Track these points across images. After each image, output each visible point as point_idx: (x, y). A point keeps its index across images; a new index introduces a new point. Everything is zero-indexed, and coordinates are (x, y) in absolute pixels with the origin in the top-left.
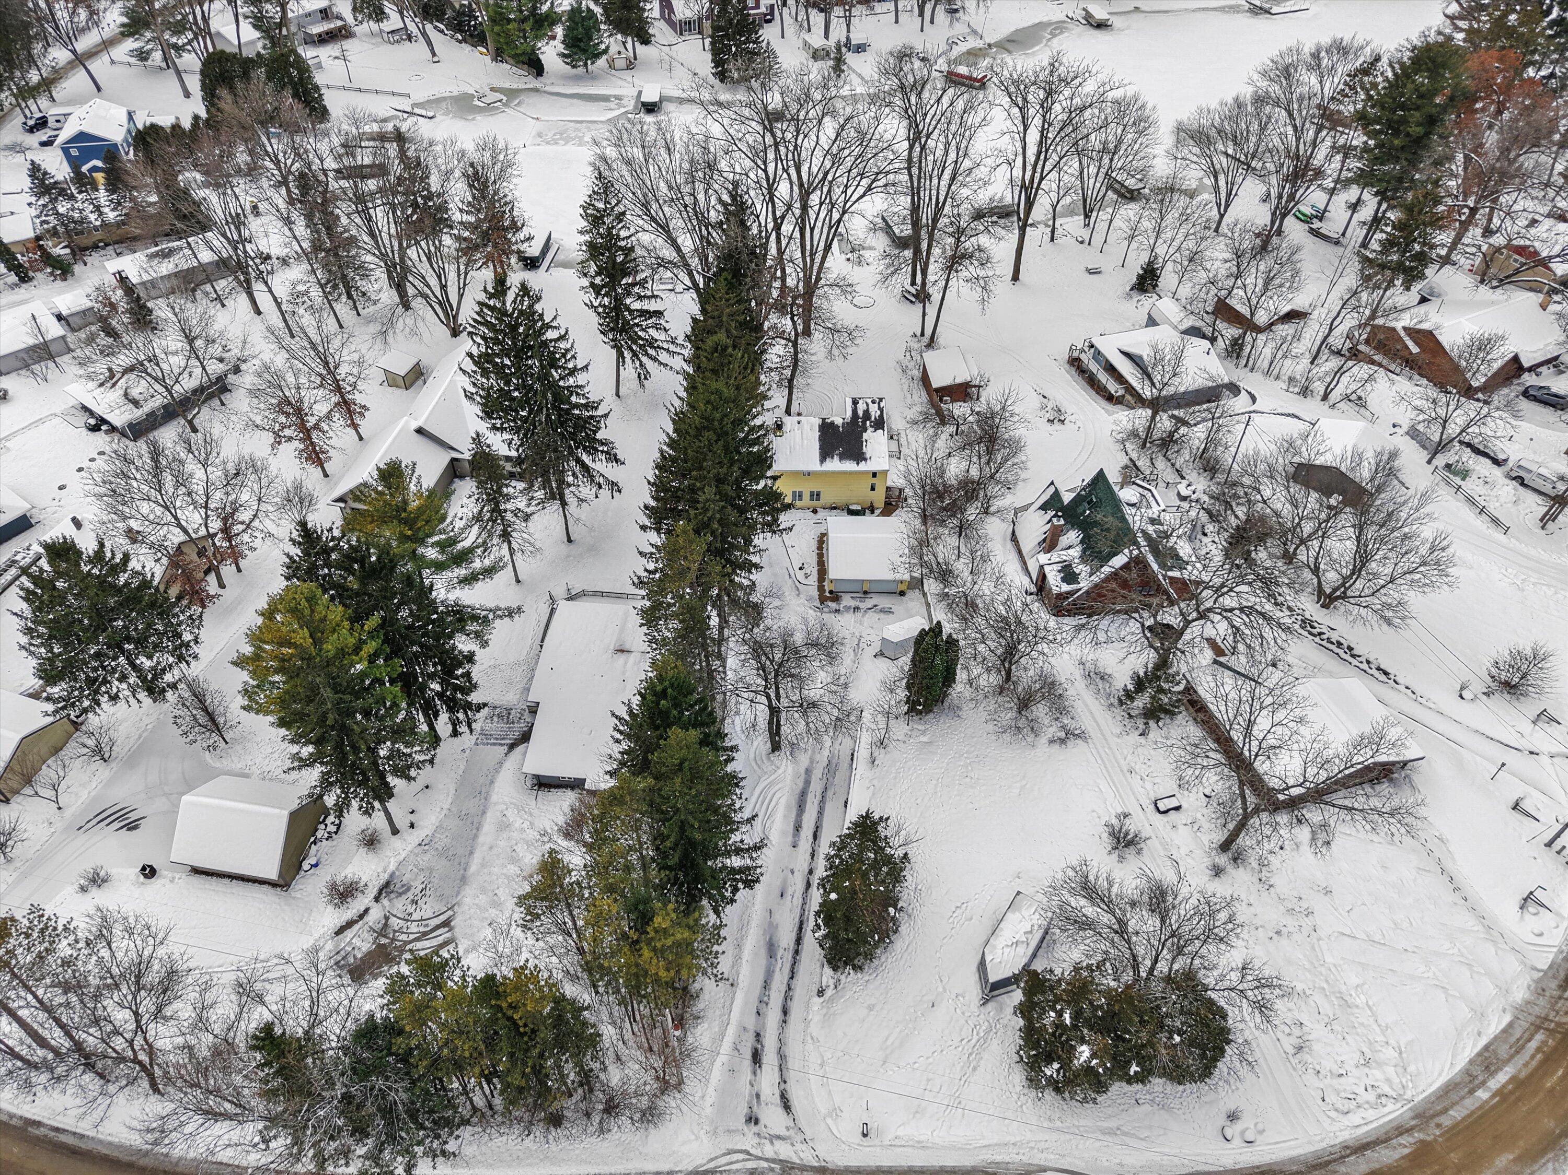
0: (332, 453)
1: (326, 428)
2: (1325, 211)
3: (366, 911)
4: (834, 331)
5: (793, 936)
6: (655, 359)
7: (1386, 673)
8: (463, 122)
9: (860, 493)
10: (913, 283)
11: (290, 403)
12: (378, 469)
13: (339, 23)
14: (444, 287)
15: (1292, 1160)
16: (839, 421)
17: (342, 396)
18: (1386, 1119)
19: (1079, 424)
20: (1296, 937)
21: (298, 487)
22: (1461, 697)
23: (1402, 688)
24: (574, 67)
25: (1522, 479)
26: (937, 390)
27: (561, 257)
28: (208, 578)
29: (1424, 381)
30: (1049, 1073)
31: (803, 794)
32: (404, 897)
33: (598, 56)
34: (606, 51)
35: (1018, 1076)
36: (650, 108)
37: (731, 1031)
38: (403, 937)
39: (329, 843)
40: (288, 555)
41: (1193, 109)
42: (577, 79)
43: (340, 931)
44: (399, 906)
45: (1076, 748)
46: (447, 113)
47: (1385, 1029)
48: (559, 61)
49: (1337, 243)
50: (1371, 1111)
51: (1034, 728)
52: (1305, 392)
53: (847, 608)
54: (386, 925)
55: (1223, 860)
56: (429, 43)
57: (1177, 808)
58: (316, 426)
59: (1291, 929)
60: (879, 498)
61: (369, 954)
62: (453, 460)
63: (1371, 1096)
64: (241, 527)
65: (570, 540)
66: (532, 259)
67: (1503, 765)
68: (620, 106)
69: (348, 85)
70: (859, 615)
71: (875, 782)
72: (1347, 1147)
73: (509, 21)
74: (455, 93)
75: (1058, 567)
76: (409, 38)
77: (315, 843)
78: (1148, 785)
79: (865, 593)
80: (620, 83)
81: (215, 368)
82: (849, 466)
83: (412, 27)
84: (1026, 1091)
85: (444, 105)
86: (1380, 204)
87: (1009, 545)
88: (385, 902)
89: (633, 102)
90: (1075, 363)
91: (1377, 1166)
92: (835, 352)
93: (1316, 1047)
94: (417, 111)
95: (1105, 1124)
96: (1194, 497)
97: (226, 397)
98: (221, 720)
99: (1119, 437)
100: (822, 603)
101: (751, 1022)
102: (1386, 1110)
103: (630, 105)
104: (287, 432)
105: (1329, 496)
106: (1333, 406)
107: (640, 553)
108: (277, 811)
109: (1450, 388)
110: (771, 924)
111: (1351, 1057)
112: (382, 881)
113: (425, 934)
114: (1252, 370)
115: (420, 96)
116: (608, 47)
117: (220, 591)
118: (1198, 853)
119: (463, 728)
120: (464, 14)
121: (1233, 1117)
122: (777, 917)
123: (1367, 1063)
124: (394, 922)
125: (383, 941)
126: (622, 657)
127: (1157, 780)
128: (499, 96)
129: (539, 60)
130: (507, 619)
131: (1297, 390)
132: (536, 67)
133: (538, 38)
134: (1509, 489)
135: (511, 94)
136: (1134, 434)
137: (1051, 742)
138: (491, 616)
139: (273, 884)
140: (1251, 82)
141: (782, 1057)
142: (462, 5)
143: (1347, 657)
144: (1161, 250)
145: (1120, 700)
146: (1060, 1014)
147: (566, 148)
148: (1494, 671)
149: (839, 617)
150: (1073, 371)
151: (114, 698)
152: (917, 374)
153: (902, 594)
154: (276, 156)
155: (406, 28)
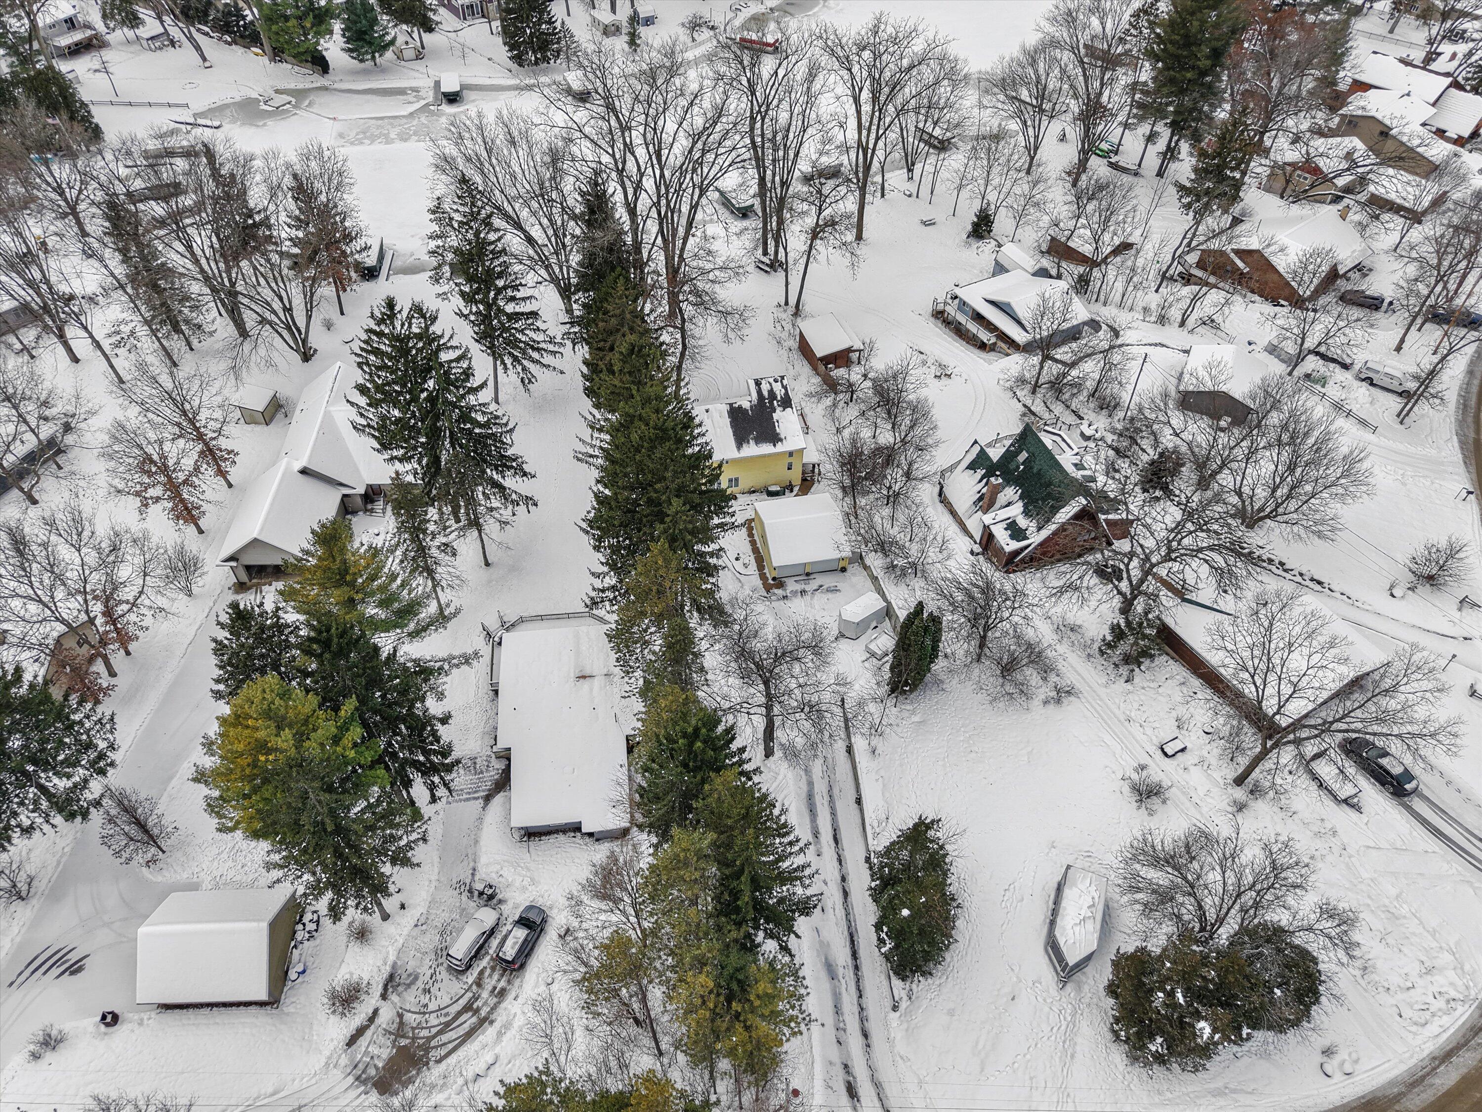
0: (205, 507)
1: (197, 482)
2: (1119, 144)
3: (376, 1012)
4: (725, 314)
5: (848, 951)
6: (537, 362)
7: (1319, 583)
8: (253, 130)
9: (779, 474)
10: (765, 253)
11: (152, 462)
12: (313, 532)
13: (89, 33)
14: (288, 310)
15: (1392, 1083)
16: (746, 405)
17: (206, 444)
18: (1460, 1022)
19: (964, 376)
20: (1330, 858)
21: (181, 552)
22: (1392, 595)
23: (1338, 595)
24: (362, 61)
25: (1371, 379)
26: (822, 359)
27: (398, 263)
28: (94, 668)
29: (1256, 298)
30: (1153, 1049)
31: (810, 797)
32: (414, 987)
33: (385, 47)
34: (392, 42)
35: (1118, 1056)
36: (452, 98)
37: (818, 1068)
38: (425, 1033)
39: (312, 943)
40: (215, 640)
41: (996, 59)
42: (366, 72)
43: (352, 1041)
44: (411, 999)
45: (1071, 705)
46: (234, 121)
47: (1433, 933)
48: (345, 57)
49: (1136, 174)
50: (1445, 1018)
51: (1024, 692)
52: (1162, 320)
53: (794, 593)
54: (401, 1024)
55: (1239, 794)
56: (198, 48)
57: (1183, 750)
58: (185, 482)
59: (1324, 852)
60: (796, 476)
61: (391, 1059)
62: (345, 496)
63: (1440, 1003)
64: (125, 607)
65: (487, 564)
66: (368, 269)
67: (1454, 656)
68: (419, 98)
69: (115, 99)
70: (807, 598)
71: (882, 773)
72: (1434, 1058)
73: (287, 18)
74: (238, 99)
75: (1004, 525)
76: (173, 43)
77: (295, 947)
78: (1149, 731)
79: (808, 574)
80: (416, 74)
81: (46, 431)
82: (767, 449)
83: (175, 32)
84: (1129, 1069)
85: (228, 112)
86: (1172, 135)
87: (940, 507)
88: (394, 998)
89: (431, 94)
90: (939, 315)
91: (1464, 1070)
92: (731, 335)
93: (1379, 964)
94: (200, 121)
95: (1212, 1086)
96: (1098, 436)
97: (60, 459)
98: (156, 831)
99: (1008, 384)
100: (768, 591)
101: (834, 1054)
102: (1458, 1013)
103: (430, 96)
104: (151, 492)
105: (1219, 419)
106: (1191, 331)
107: (593, 574)
108: (254, 924)
109: (1282, 302)
110: (821, 943)
111: (1414, 969)
112: (385, 975)
113: (447, 1024)
114: (1105, 304)
115: (200, 104)
116: (395, 38)
117: (113, 681)
118: (1216, 791)
119: (441, 792)
120: (230, 14)
121: (1328, 1052)
122: (825, 934)
123: (1429, 971)
124: (410, 1018)
125: (403, 1042)
126: (585, 684)
127: (1156, 725)
128: (286, 98)
129: (323, 58)
130: (464, 668)
131: (1153, 319)
132: (321, 64)
133: (318, 34)
134: (1363, 390)
135: (299, 94)
136: (1021, 381)
137: (1046, 702)
138: (446, 667)
139: (261, 1004)
140: (1039, 29)
141: (877, 1085)
142: (226, 5)
143: (1280, 572)
144: (992, 196)
145: (1100, 650)
146: (1171, 994)
147: (372, 147)
148: (1414, 567)
149: (788, 603)
150: (939, 324)
151: (28, 831)
152: (794, 344)
153: (843, 570)
154: (59, 186)
155: (166, 32)
